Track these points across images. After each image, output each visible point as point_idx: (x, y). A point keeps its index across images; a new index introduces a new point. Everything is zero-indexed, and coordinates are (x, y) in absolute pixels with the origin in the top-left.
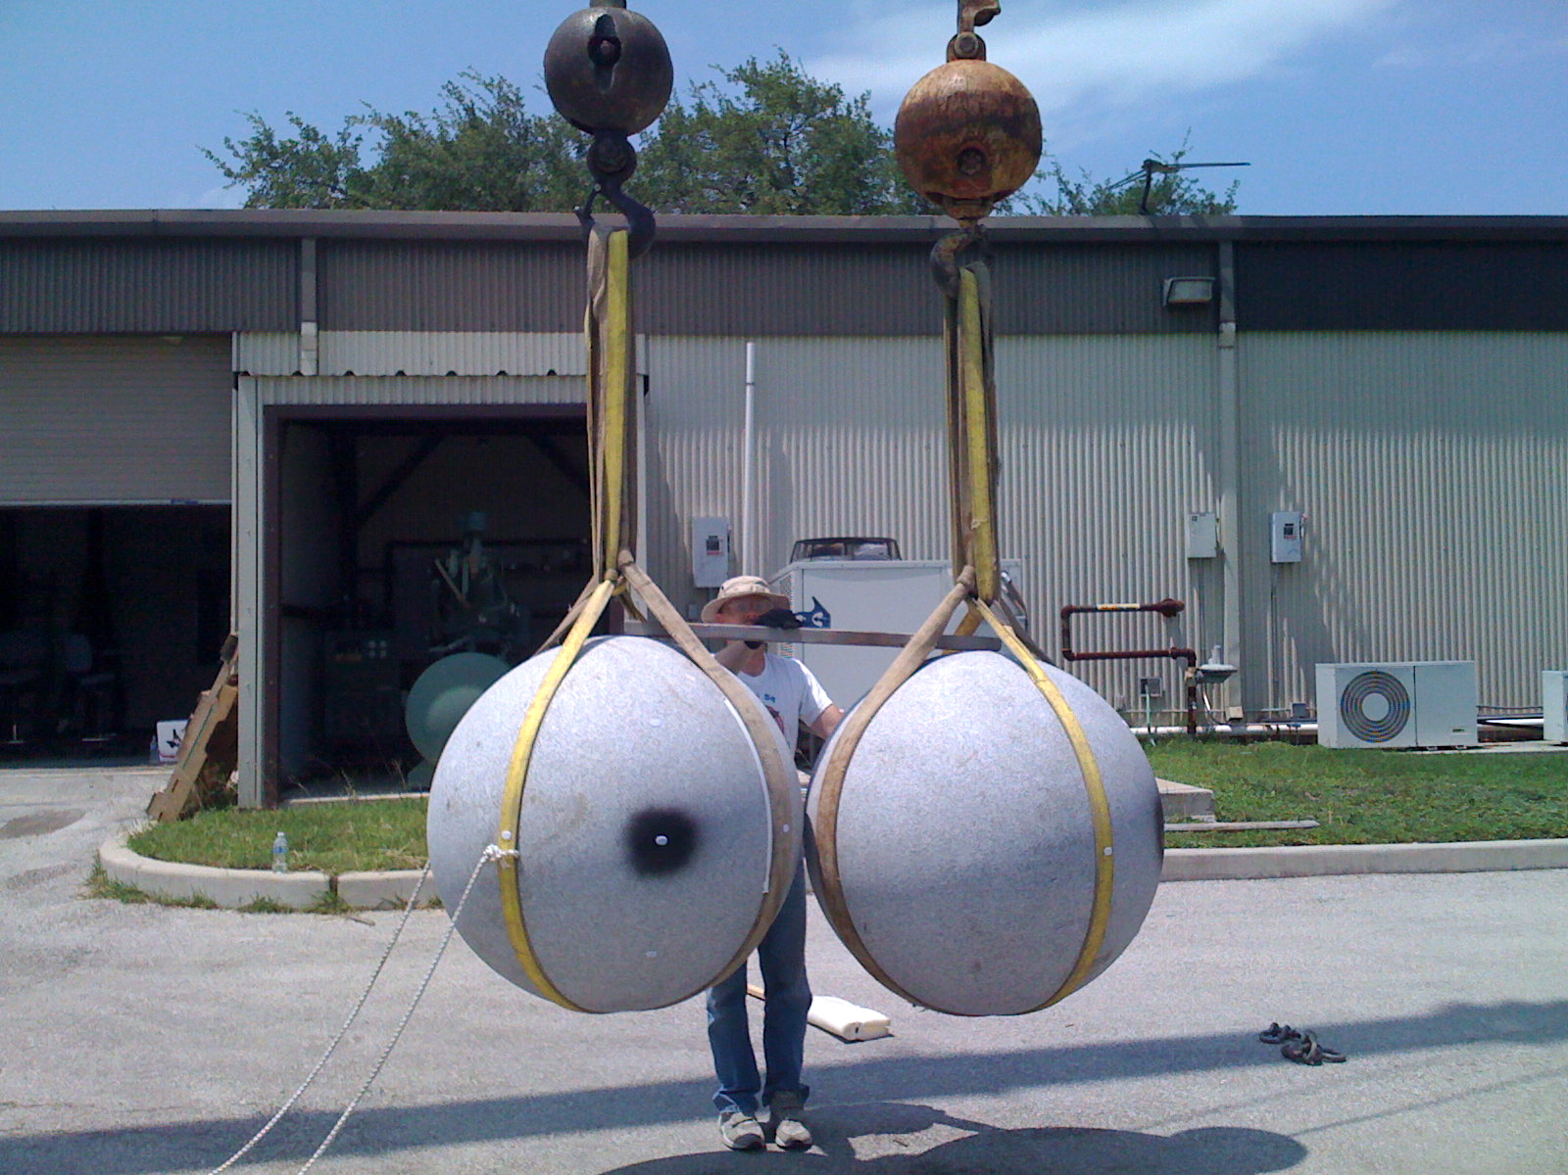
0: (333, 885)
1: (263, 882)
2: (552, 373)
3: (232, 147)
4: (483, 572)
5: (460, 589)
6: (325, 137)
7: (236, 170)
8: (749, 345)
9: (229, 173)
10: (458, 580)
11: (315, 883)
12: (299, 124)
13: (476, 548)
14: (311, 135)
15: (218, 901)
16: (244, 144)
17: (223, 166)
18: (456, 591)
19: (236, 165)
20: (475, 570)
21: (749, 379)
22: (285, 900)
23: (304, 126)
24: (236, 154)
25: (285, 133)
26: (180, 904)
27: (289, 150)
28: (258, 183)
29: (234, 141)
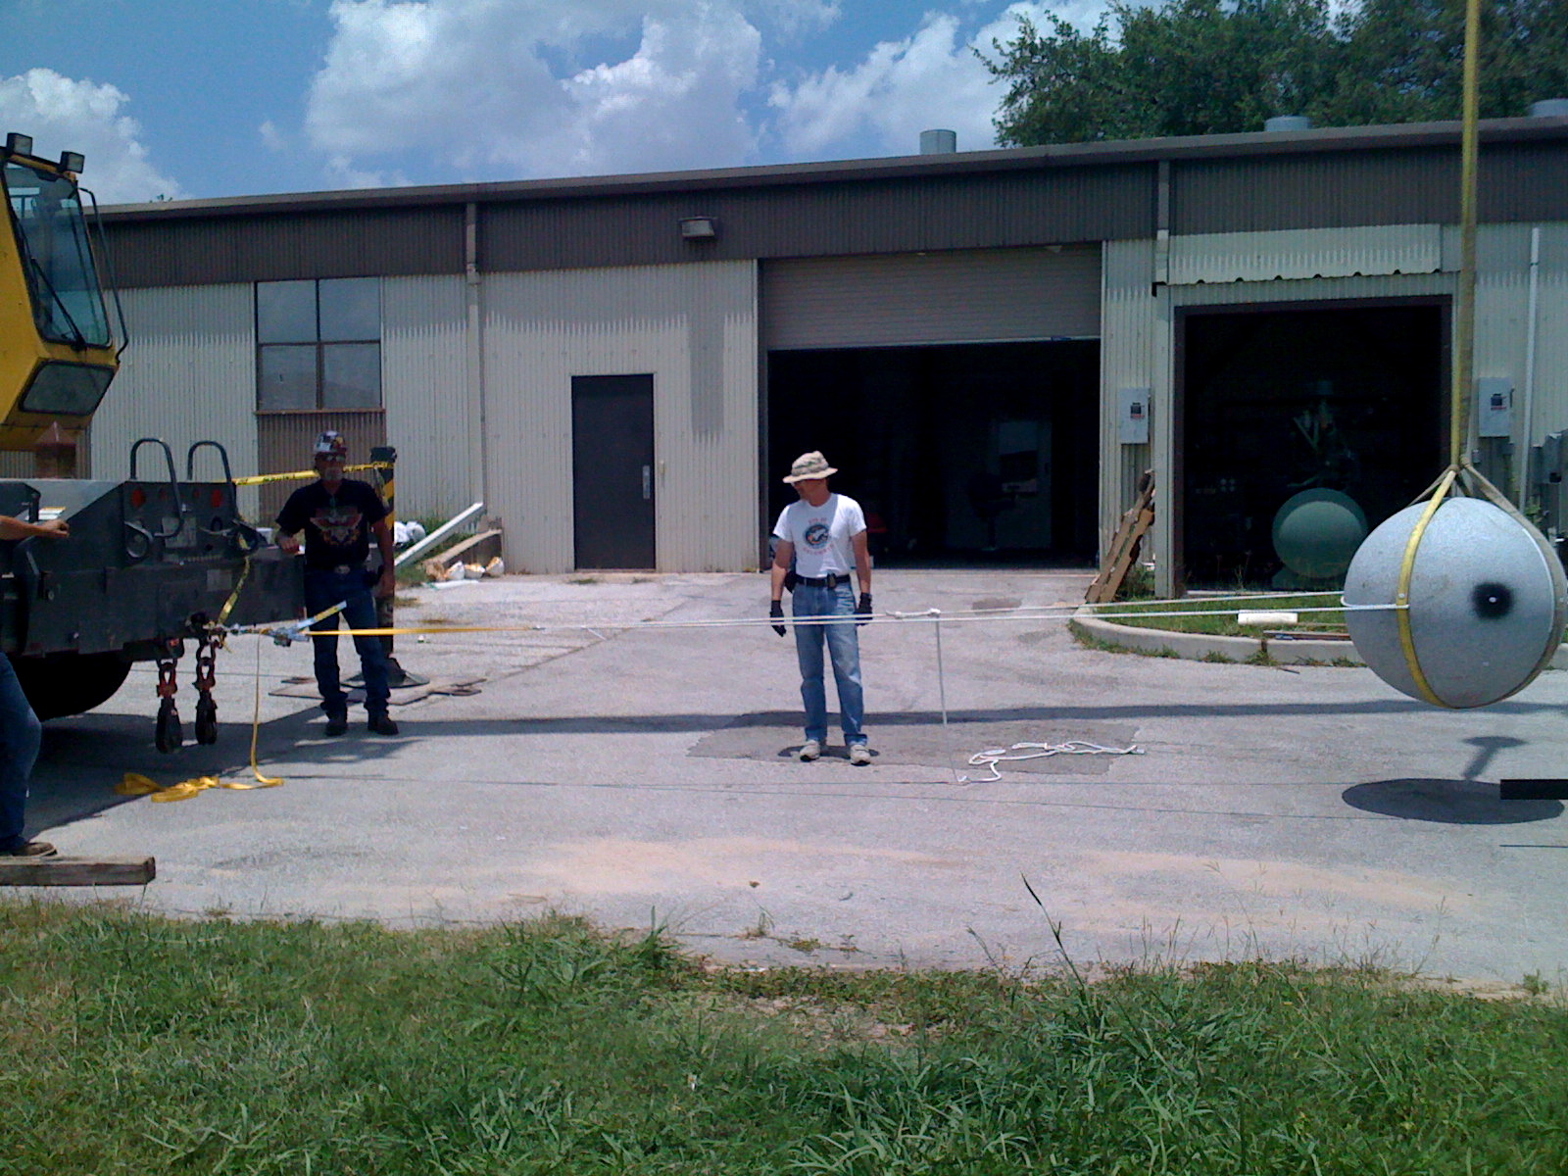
0: (1264, 645)
1: (1214, 642)
2: (1397, 272)
3: (998, 47)
4: (1330, 426)
5: (1312, 437)
6: (1077, 31)
7: (1000, 67)
8: (1536, 232)
9: (994, 71)
10: (1311, 432)
11: (1252, 645)
12: (1056, 21)
13: (1323, 407)
14: (1065, 29)
15: (1180, 653)
16: (1012, 44)
17: (989, 63)
18: (1308, 438)
19: (1000, 63)
20: (1325, 426)
21: (1534, 258)
22: (1231, 655)
23: (1060, 22)
24: (1002, 53)
26: (1154, 655)
27: (1048, 46)
29: (1001, 42)
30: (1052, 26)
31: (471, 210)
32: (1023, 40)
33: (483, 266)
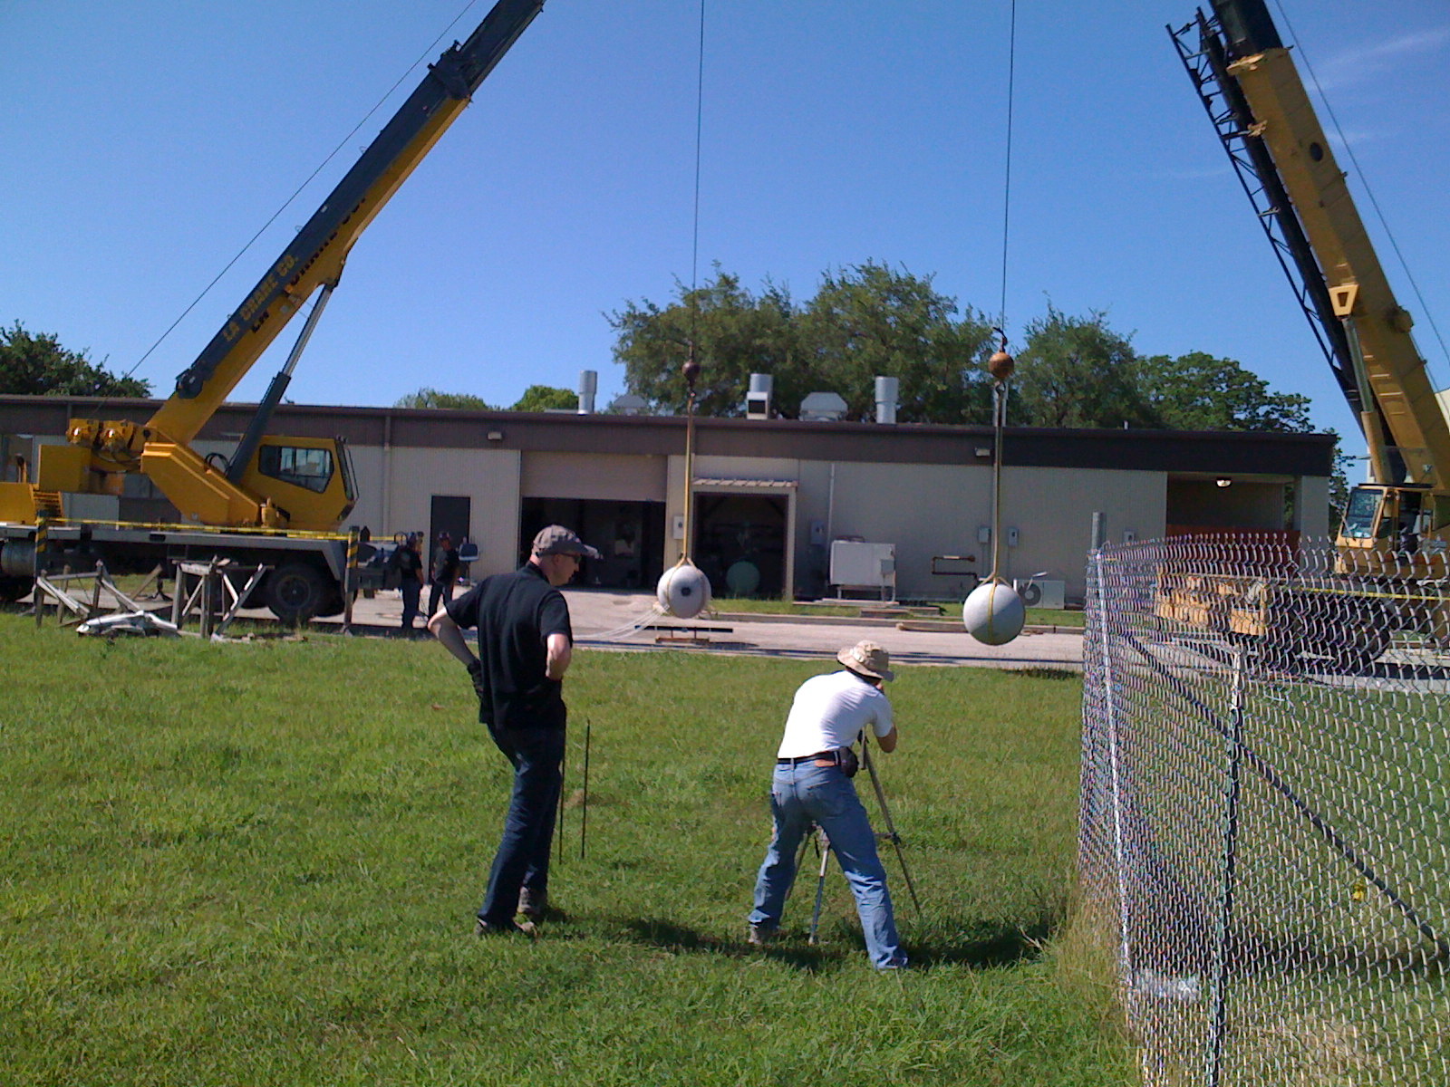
7: (617, 323)
8: (833, 465)
9: (613, 325)
10: (742, 540)
12: (646, 301)
13: (746, 531)
14: (651, 307)
16: (623, 313)
17: (610, 321)
18: (741, 542)
19: (616, 322)
23: (649, 302)
24: (618, 317)
25: (642, 308)
27: (643, 317)
28: (626, 331)
29: (617, 311)
30: (645, 305)
31: (388, 419)
32: (629, 313)
33: (392, 443)
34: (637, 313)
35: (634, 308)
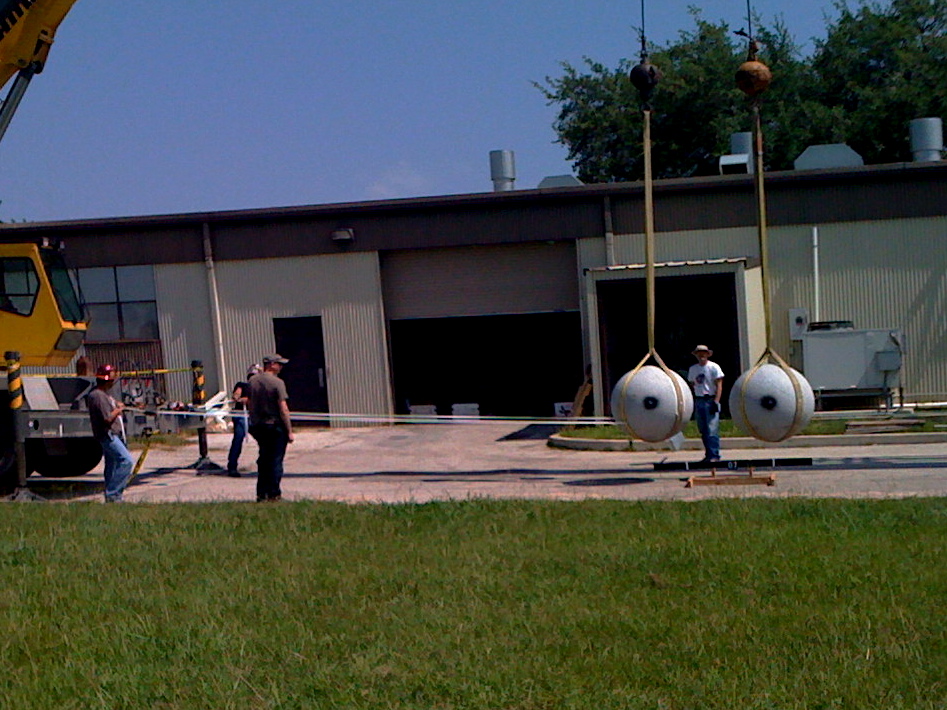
0: (631, 443)
8: (815, 228)
11: (625, 443)
14: (597, 68)
21: (816, 244)
23: (594, 63)
24: (553, 86)
25: (583, 70)
27: (584, 82)
30: (589, 67)
33: (215, 258)
34: (578, 77)
35: (572, 72)
